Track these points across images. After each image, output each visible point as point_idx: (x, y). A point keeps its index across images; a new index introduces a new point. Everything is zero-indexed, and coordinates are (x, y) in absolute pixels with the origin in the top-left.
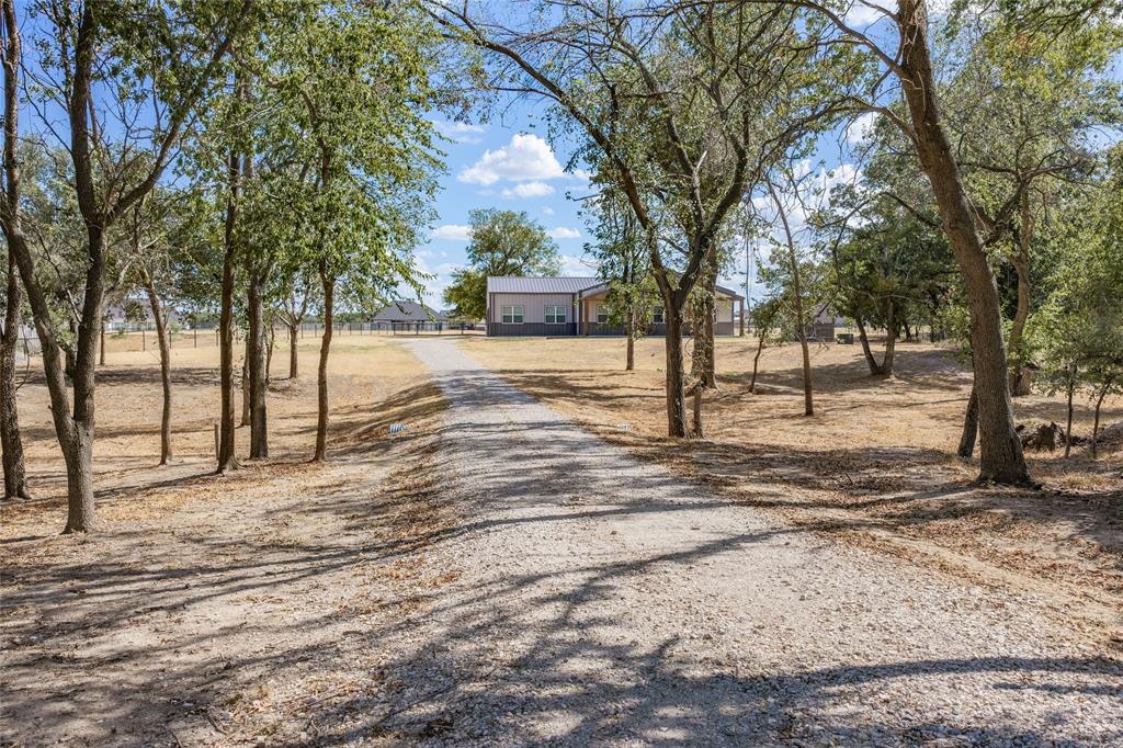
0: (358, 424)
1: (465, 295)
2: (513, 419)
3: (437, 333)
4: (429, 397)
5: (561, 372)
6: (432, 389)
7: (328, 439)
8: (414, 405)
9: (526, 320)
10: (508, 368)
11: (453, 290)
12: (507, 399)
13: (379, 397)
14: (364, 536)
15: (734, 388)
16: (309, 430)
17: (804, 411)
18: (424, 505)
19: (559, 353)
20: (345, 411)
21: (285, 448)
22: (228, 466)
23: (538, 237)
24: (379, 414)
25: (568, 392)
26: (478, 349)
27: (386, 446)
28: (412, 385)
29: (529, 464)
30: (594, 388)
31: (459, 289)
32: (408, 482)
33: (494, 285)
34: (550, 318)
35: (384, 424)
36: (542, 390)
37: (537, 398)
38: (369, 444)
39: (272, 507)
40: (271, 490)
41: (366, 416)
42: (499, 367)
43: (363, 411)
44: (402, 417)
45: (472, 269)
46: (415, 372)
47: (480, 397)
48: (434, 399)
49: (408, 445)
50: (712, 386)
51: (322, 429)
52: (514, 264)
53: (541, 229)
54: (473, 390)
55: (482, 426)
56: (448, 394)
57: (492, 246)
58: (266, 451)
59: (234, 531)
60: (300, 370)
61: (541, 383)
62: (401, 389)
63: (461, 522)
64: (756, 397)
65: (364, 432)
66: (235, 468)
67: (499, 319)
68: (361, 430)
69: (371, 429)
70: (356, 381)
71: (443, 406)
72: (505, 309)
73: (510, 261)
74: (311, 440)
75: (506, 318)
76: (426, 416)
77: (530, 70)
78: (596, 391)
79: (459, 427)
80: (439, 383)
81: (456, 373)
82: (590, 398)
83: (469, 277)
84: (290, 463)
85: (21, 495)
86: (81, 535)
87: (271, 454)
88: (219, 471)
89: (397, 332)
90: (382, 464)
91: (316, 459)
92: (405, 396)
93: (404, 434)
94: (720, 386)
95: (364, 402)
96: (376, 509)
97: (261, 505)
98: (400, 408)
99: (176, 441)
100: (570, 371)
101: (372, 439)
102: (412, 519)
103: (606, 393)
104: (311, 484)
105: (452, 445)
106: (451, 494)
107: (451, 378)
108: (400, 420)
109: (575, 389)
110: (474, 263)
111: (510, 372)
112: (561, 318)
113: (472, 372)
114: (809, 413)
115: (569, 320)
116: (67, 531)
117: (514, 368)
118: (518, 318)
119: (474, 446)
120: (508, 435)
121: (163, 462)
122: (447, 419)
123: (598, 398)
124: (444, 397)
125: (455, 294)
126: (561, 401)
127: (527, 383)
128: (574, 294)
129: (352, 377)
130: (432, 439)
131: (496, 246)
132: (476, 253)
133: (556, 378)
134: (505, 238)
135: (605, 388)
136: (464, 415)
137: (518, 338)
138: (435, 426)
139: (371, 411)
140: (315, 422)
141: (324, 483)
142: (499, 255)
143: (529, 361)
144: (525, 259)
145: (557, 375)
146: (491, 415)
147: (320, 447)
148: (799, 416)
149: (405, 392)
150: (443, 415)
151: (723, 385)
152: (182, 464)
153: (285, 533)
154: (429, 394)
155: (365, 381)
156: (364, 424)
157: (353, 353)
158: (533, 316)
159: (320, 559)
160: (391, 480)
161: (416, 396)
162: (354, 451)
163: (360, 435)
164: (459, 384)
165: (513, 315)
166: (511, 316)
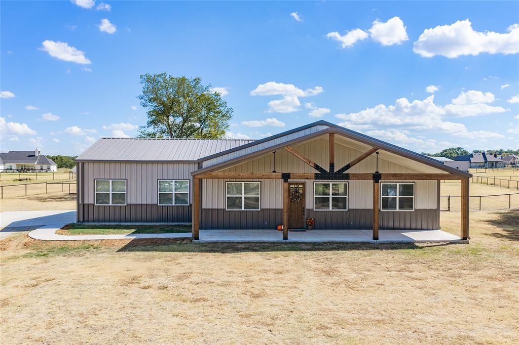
67: (90, 199)
72: (99, 183)
75: (101, 197)
158: (142, 194)
165: (111, 192)
166: (109, 193)
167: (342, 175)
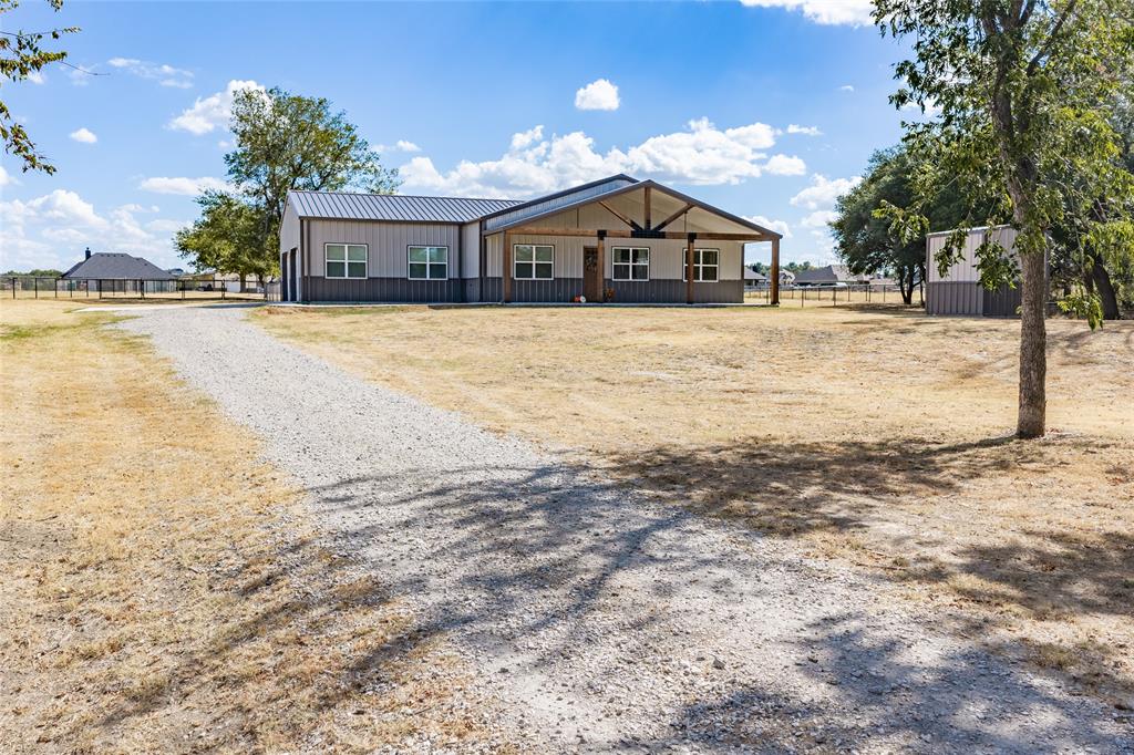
3: (179, 295)
9: (372, 272)
23: (344, 142)
34: (417, 270)
45: (236, 192)
53: (349, 129)
57: (272, 154)
67: (320, 269)
72: (330, 248)
75: (334, 268)
83: (230, 205)
89: (104, 294)
110: (239, 183)
112: (438, 270)
115: (452, 273)
118: (357, 268)
128: (461, 224)
132: (240, 167)
158: (388, 264)
165: (346, 261)
166: (343, 263)
167: (657, 234)
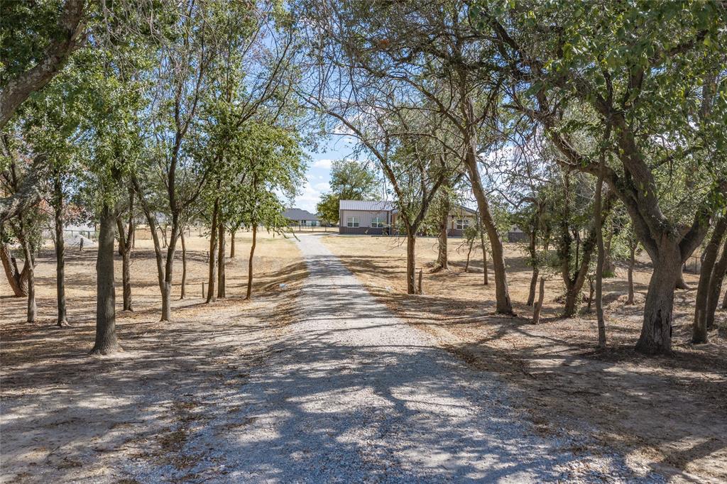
0: (265, 283)
1: (329, 209)
2: (336, 283)
3: (311, 230)
4: (300, 270)
5: (373, 257)
6: (303, 266)
7: (252, 290)
8: (292, 274)
9: (359, 225)
10: (345, 255)
11: (321, 205)
12: (337, 273)
13: (276, 269)
14: (265, 324)
15: (458, 269)
16: (242, 285)
17: (483, 282)
18: (288, 315)
19: (376, 246)
20: (259, 276)
21: (231, 294)
22: (211, 300)
23: (371, 176)
24: (275, 278)
25: (371, 269)
26: (331, 242)
27: (278, 294)
28: (293, 263)
29: (332, 303)
30: (385, 267)
31: (325, 205)
32: (283, 308)
33: (344, 205)
34: (374, 225)
35: (277, 283)
36: (358, 268)
37: (352, 272)
38: (269, 293)
39: (231, 315)
40: (230, 310)
41: (269, 279)
42: (341, 253)
43: (267, 276)
44: (286, 280)
45: (332, 194)
46: (295, 255)
47: (325, 270)
48: (302, 272)
49: (286, 294)
50: (446, 268)
51: (249, 285)
52: (357, 192)
54: (323, 267)
55: (321, 286)
56: (311, 268)
57: (344, 182)
58: (224, 294)
59: (220, 322)
60: (235, 253)
61: (359, 264)
62: (288, 265)
63: (299, 320)
64: (468, 275)
65: (268, 287)
66: (214, 301)
67: (345, 225)
68: (266, 286)
69: (271, 286)
70: (265, 260)
71: (305, 276)
72: (349, 219)
73: (355, 190)
74: (244, 290)
75: (350, 224)
76: (297, 280)
77: (348, 124)
78: (386, 269)
79: (310, 286)
80: (307, 262)
81: (317, 257)
82: (382, 273)
83: (331, 198)
84: (235, 299)
85: (130, 309)
86: (167, 322)
87: (226, 296)
88: (207, 302)
90: (274, 301)
91: (247, 298)
92: (289, 269)
93: (286, 289)
94: (450, 268)
95: (269, 271)
96: (270, 317)
97: (227, 315)
98: (286, 276)
99: (188, 288)
100: (377, 257)
101: (272, 290)
102: (283, 319)
103: (391, 270)
104: (245, 308)
105: (305, 294)
106: (299, 312)
107: (313, 260)
108: (284, 282)
109: (375, 268)
110: (334, 191)
111: (346, 257)
112: (380, 225)
113: (325, 257)
114: (486, 283)
115: (385, 226)
116: (162, 320)
117: (348, 254)
118: (356, 224)
119: (313, 294)
120: (330, 290)
121: (182, 298)
122: (306, 282)
123: (386, 272)
124: (308, 271)
125: (322, 207)
126: (364, 275)
127: (352, 264)
128: (388, 212)
129: (262, 257)
130: (298, 291)
131: (346, 181)
132: (335, 184)
133: (368, 261)
134: (352, 177)
135: (392, 267)
136: (314, 281)
137: (355, 236)
138: (299, 285)
139: (272, 276)
140: (246, 281)
141: (251, 308)
142: (348, 186)
143: (358, 250)
144: (363, 189)
145: (370, 259)
146: (327, 281)
147: (249, 293)
148: (481, 285)
149: (289, 267)
150: (304, 280)
151: (452, 267)
152: (190, 299)
153: (238, 323)
154: (300, 269)
155: (269, 260)
156: (268, 283)
157: (263, 243)
158: (365, 223)
159: (250, 329)
160: (278, 307)
161: (294, 269)
162: (263, 295)
163: (265, 289)
164: (317, 263)
165: (353, 222)
